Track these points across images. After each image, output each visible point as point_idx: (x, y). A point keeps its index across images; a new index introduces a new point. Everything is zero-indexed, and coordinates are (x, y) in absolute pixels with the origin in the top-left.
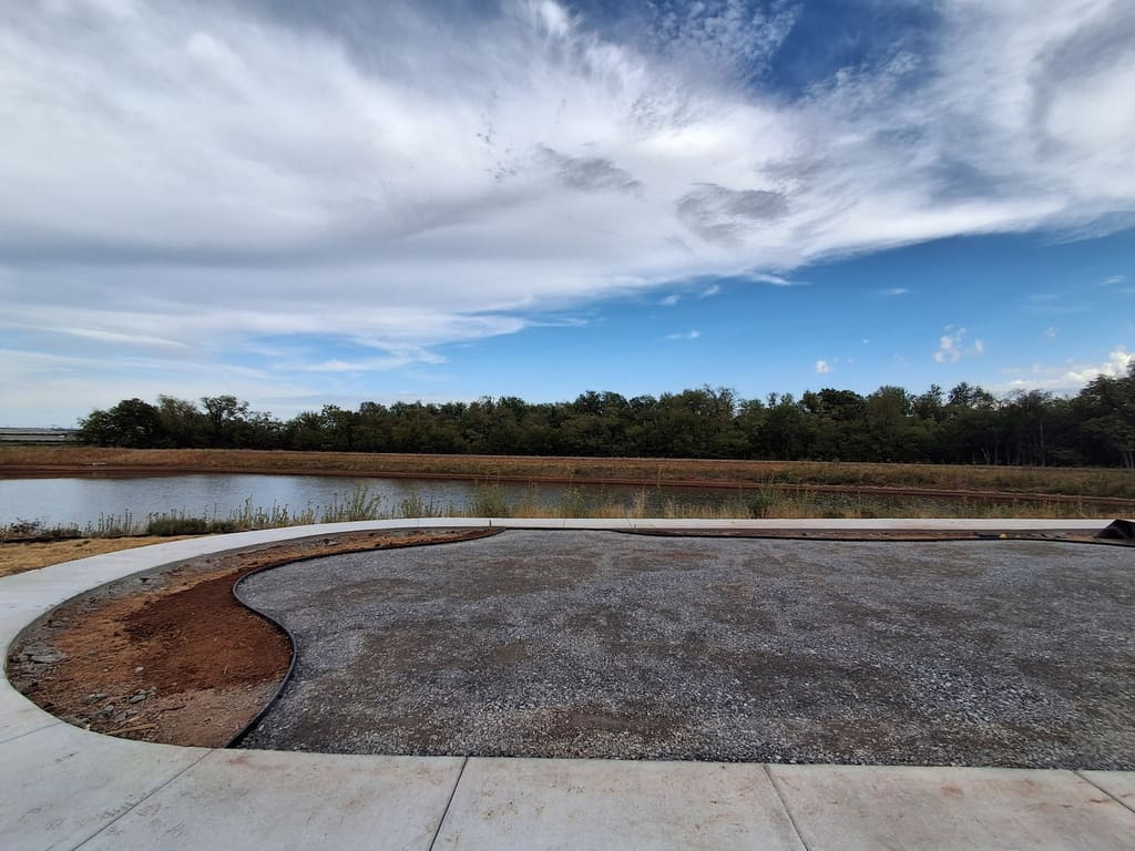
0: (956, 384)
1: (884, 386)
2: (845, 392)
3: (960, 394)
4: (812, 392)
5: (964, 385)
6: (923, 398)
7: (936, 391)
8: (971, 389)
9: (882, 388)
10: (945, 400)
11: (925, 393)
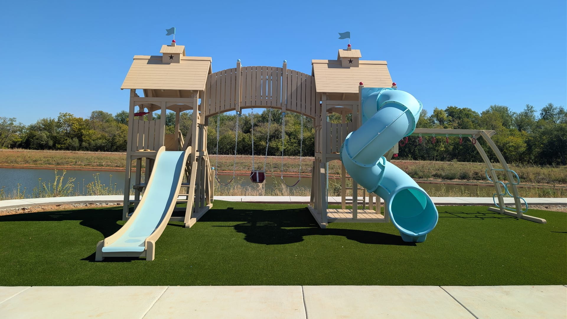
0: (545, 105)
1: (493, 105)
2: (464, 109)
3: (547, 112)
4: (440, 109)
5: (551, 105)
6: (521, 115)
7: (530, 109)
8: (555, 109)
9: (491, 107)
10: (537, 115)
11: (523, 111)
